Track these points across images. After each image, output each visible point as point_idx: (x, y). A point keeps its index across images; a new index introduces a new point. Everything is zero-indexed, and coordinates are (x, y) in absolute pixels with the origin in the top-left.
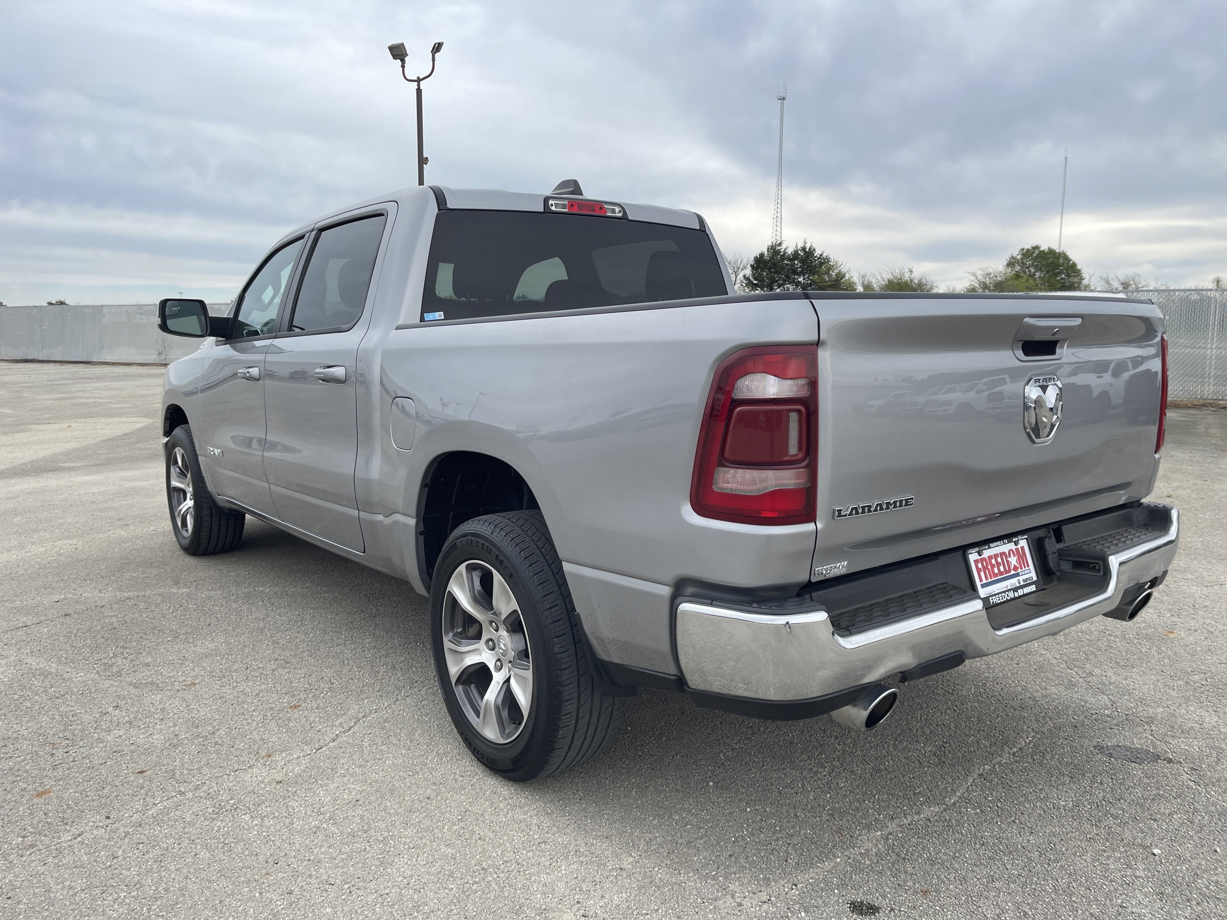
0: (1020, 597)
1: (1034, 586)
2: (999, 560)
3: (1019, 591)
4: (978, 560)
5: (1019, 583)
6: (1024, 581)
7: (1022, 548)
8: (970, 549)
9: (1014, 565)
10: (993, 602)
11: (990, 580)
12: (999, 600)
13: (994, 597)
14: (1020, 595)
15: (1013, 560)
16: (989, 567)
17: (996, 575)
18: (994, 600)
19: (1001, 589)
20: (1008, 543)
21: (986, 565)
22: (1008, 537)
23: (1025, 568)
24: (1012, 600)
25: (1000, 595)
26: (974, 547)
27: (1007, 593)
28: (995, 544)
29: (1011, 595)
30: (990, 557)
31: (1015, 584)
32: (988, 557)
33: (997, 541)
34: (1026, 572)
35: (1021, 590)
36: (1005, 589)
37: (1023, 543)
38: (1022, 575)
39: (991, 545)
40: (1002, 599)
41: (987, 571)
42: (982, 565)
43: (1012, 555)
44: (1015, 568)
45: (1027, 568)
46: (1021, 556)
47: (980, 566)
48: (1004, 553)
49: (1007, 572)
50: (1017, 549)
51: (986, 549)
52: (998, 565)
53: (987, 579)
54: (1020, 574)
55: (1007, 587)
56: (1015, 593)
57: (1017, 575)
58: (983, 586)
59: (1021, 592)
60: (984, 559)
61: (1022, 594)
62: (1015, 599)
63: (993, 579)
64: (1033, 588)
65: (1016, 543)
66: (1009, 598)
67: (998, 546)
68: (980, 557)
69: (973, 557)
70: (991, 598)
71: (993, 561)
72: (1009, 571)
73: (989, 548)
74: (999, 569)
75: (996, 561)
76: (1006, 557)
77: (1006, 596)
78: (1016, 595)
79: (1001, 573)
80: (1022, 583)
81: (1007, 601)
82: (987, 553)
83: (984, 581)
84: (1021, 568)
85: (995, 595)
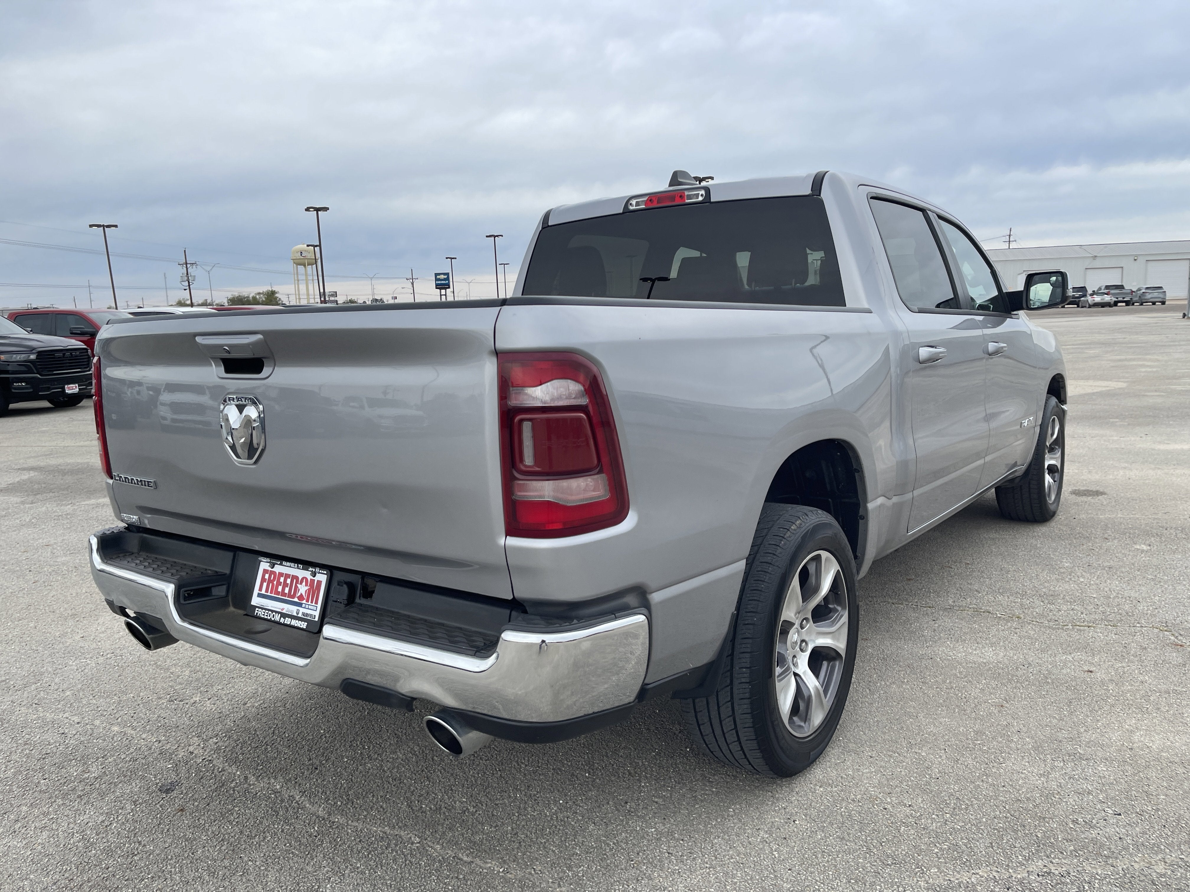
0: (285, 625)
1: (306, 624)
2: (289, 581)
3: (287, 619)
4: (268, 570)
5: (298, 614)
6: (303, 614)
7: (319, 582)
8: (262, 556)
9: (301, 594)
10: (257, 613)
11: (269, 594)
12: (263, 615)
13: (261, 610)
14: (285, 622)
15: (303, 589)
16: (275, 583)
17: (277, 593)
18: (259, 613)
19: (275, 608)
20: (302, 569)
21: (273, 579)
22: (306, 564)
23: (312, 602)
24: (275, 622)
25: (267, 612)
26: (267, 557)
27: (274, 613)
28: (288, 564)
29: (277, 618)
30: (281, 575)
31: (292, 611)
32: (279, 573)
33: (292, 562)
34: (310, 607)
35: (290, 619)
36: (280, 610)
37: (322, 578)
38: (305, 608)
39: (284, 563)
40: (267, 616)
41: (271, 584)
42: (270, 577)
43: (304, 583)
44: (301, 598)
45: (313, 604)
46: (313, 589)
47: (267, 576)
48: (297, 578)
49: (290, 595)
50: (312, 581)
51: (277, 564)
52: (285, 585)
53: (267, 591)
54: (304, 605)
55: (283, 609)
56: (282, 618)
57: (300, 605)
58: (260, 595)
59: (288, 621)
60: (274, 573)
61: (288, 623)
62: (279, 623)
63: (273, 595)
64: (304, 625)
65: (314, 574)
66: (273, 619)
67: (290, 567)
68: (270, 569)
69: (264, 565)
70: (257, 609)
71: (282, 579)
72: (293, 597)
73: (281, 564)
74: (283, 589)
75: (285, 580)
76: (297, 582)
77: (271, 616)
78: (282, 620)
79: (283, 594)
80: (300, 615)
81: (270, 620)
82: (278, 569)
83: (263, 592)
84: (307, 601)
85: (262, 609)
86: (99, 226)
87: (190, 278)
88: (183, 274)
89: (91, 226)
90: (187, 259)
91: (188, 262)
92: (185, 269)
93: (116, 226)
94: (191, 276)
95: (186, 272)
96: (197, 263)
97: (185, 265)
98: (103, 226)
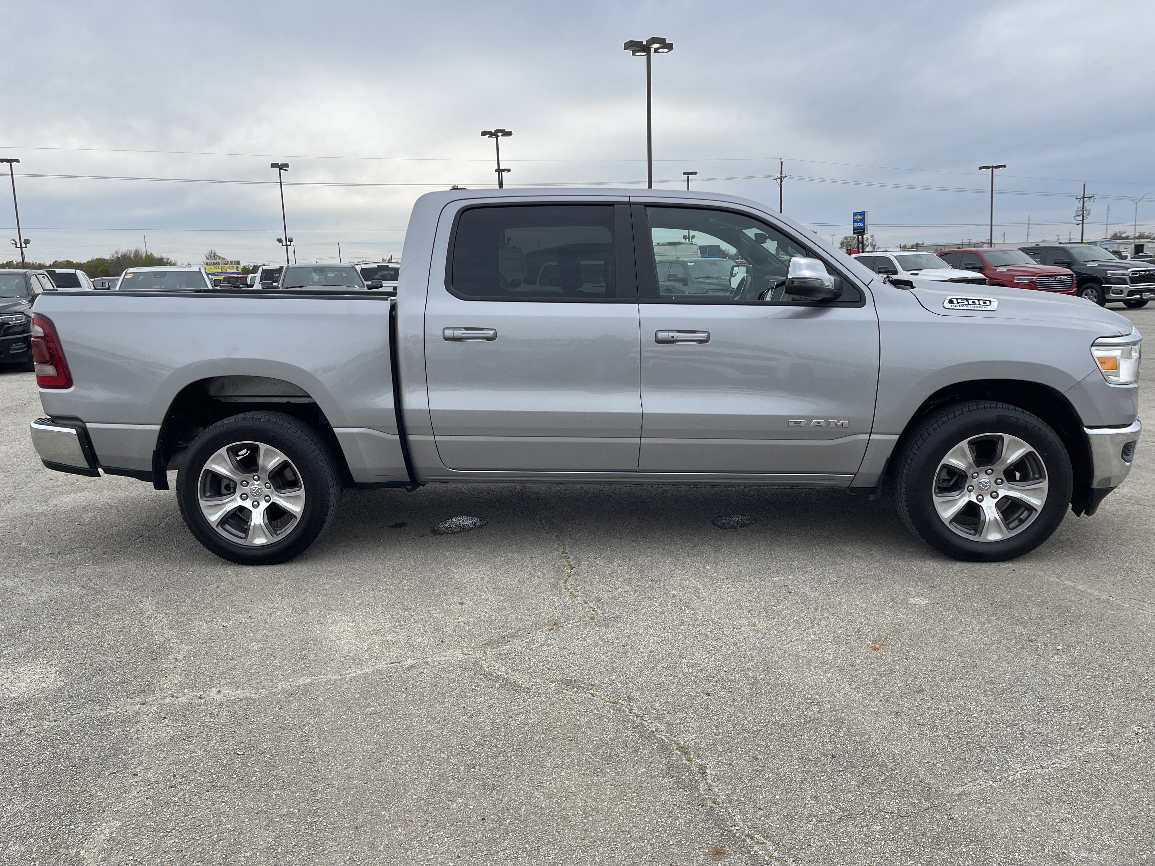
86: (988, 167)
87: (1085, 212)
88: (1078, 208)
89: (981, 168)
90: (1086, 193)
91: (1086, 196)
92: (1082, 203)
93: (1004, 166)
94: (1086, 210)
95: (1082, 207)
96: (1095, 196)
97: (1082, 199)
98: (993, 167)
